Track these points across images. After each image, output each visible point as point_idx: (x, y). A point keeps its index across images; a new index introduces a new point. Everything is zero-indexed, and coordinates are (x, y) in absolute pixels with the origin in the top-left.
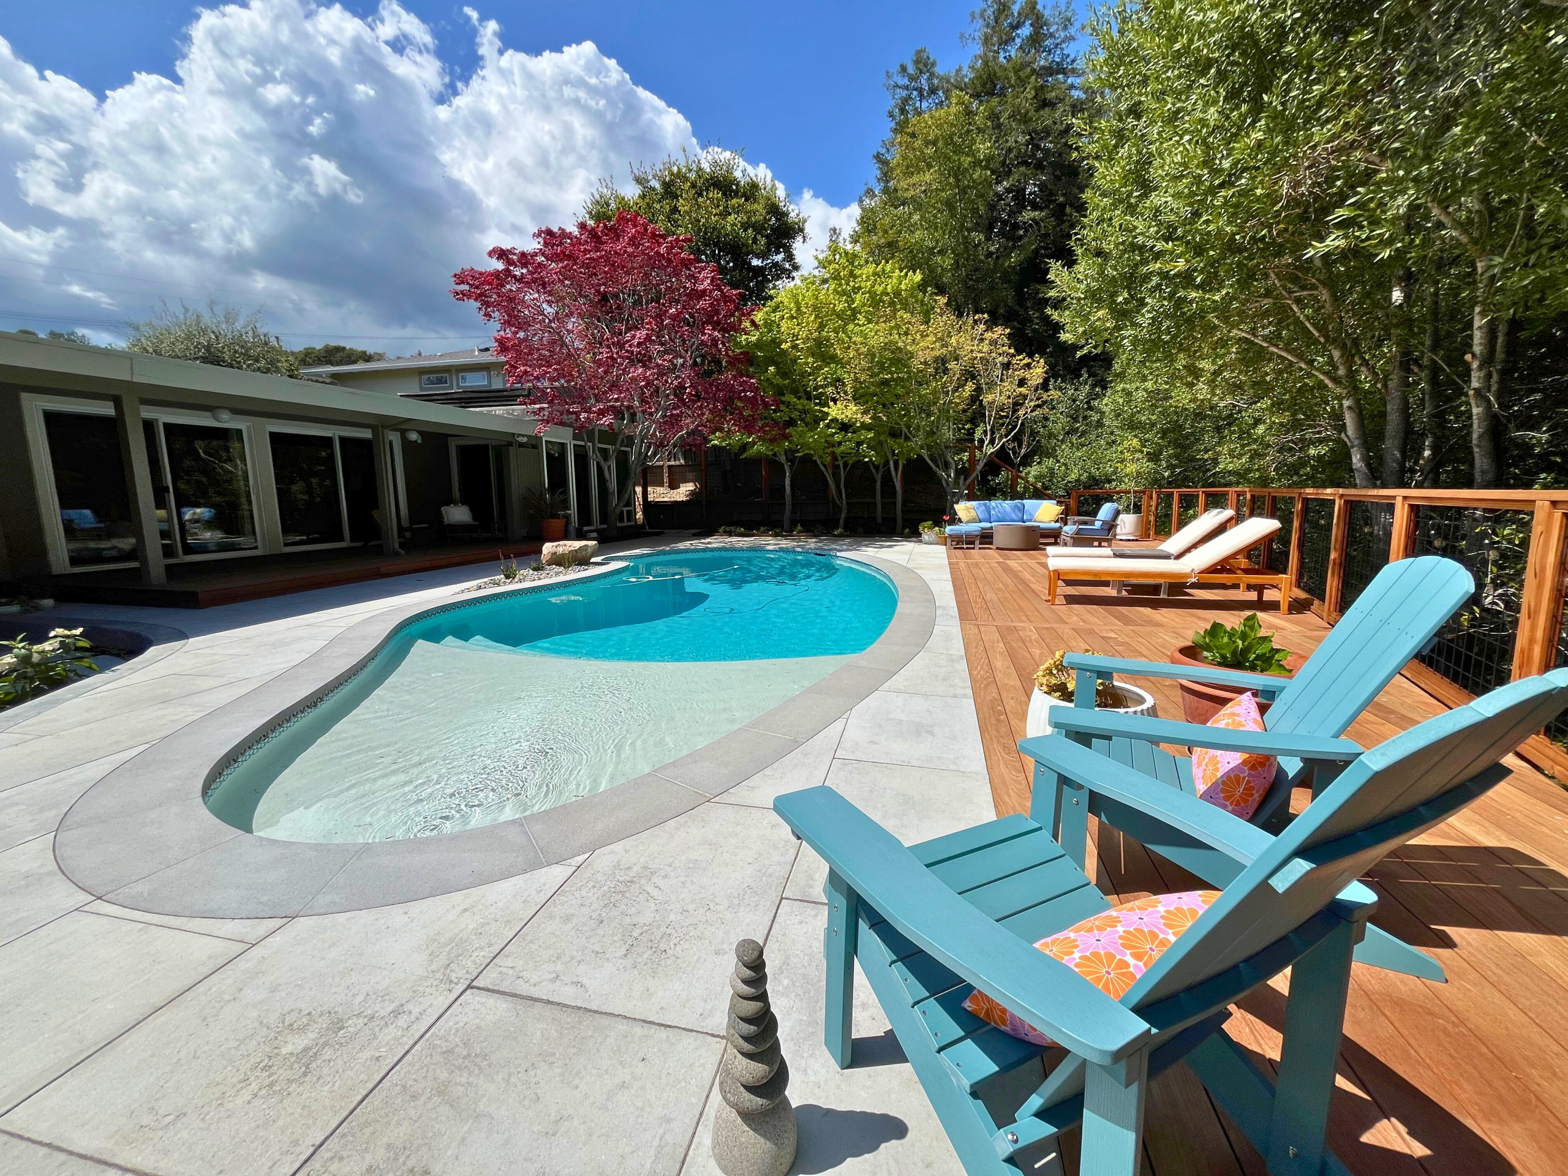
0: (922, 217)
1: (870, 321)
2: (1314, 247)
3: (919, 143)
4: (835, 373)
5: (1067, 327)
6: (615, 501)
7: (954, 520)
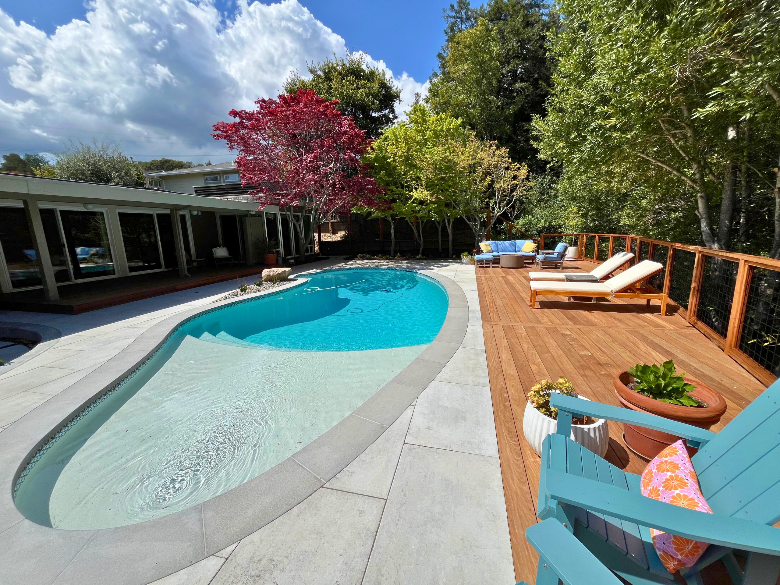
0: (463, 88)
1: (434, 146)
2: (699, 112)
3: (461, 47)
4: (416, 174)
5: (542, 151)
6: (303, 241)
7: (479, 252)
